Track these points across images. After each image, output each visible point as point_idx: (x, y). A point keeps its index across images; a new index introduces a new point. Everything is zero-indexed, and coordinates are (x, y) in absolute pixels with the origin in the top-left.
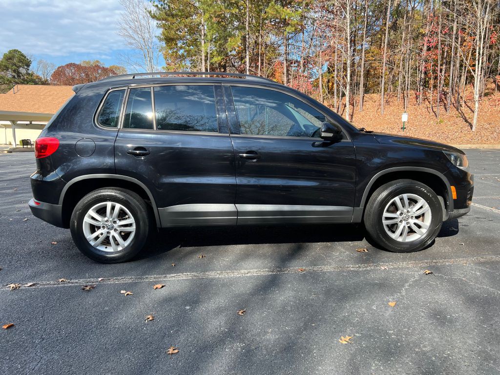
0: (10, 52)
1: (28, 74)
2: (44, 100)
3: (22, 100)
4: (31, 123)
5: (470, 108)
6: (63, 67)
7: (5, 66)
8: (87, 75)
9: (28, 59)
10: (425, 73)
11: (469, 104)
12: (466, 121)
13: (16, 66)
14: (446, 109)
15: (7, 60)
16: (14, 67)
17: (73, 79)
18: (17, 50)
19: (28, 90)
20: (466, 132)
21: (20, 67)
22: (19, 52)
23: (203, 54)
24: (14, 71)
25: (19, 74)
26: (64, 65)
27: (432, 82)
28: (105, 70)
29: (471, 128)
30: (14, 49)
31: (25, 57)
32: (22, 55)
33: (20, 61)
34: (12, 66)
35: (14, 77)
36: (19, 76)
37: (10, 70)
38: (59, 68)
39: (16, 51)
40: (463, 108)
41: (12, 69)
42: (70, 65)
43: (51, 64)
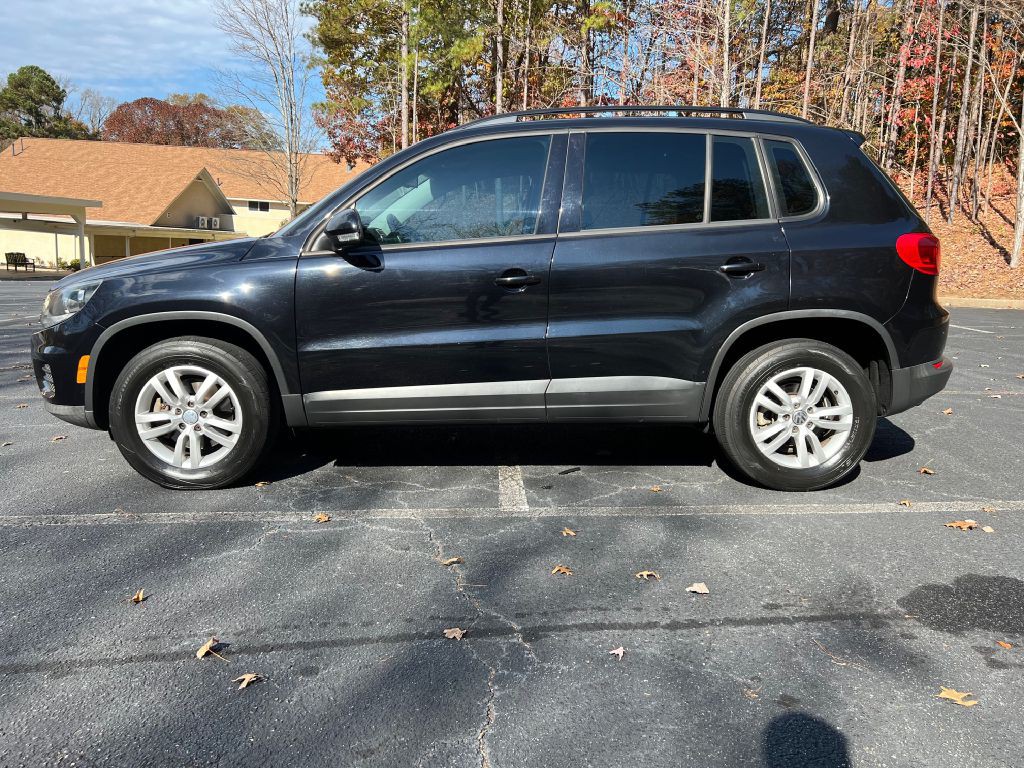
0: (22, 71)
1: (59, 118)
2: (67, 169)
3: (23, 169)
4: (25, 217)
5: (1001, 215)
6: (128, 105)
7: (11, 100)
8: (179, 125)
9: (58, 87)
10: (900, 130)
11: (998, 206)
12: (993, 243)
13: (33, 100)
14: (944, 214)
15: (16, 87)
16: (29, 103)
17: (149, 131)
18: (37, 68)
19: (43, 149)
20: (996, 268)
21: (41, 102)
22: (40, 71)
23: (405, 78)
24: (30, 111)
25: (38, 116)
26: (130, 101)
27: (914, 152)
28: (217, 114)
29: (1008, 261)
30: (30, 65)
31: (53, 83)
32: (48, 78)
33: (41, 91)
34: (27, 99)
35: (29, 123)
36: (38, 122)
37: (21, 108)
38: (120, 107)
39: (34, 69)
40: (986, 213)
41: (24, 107)
42: (143, 103)
43: (109, 99)
